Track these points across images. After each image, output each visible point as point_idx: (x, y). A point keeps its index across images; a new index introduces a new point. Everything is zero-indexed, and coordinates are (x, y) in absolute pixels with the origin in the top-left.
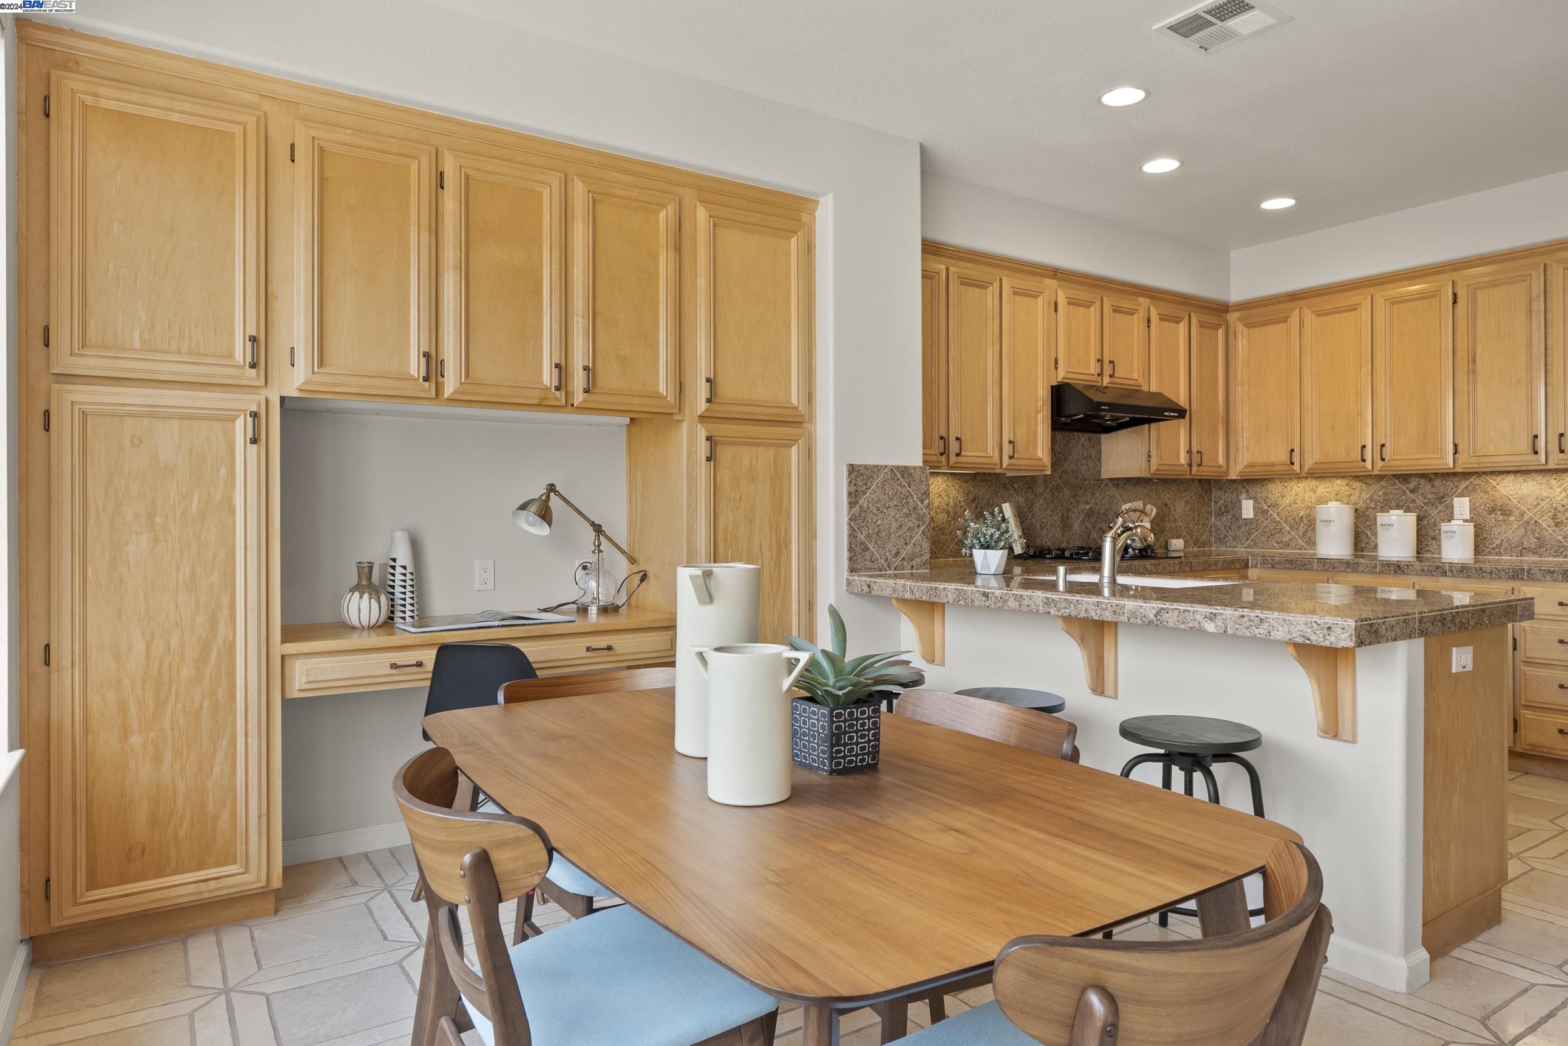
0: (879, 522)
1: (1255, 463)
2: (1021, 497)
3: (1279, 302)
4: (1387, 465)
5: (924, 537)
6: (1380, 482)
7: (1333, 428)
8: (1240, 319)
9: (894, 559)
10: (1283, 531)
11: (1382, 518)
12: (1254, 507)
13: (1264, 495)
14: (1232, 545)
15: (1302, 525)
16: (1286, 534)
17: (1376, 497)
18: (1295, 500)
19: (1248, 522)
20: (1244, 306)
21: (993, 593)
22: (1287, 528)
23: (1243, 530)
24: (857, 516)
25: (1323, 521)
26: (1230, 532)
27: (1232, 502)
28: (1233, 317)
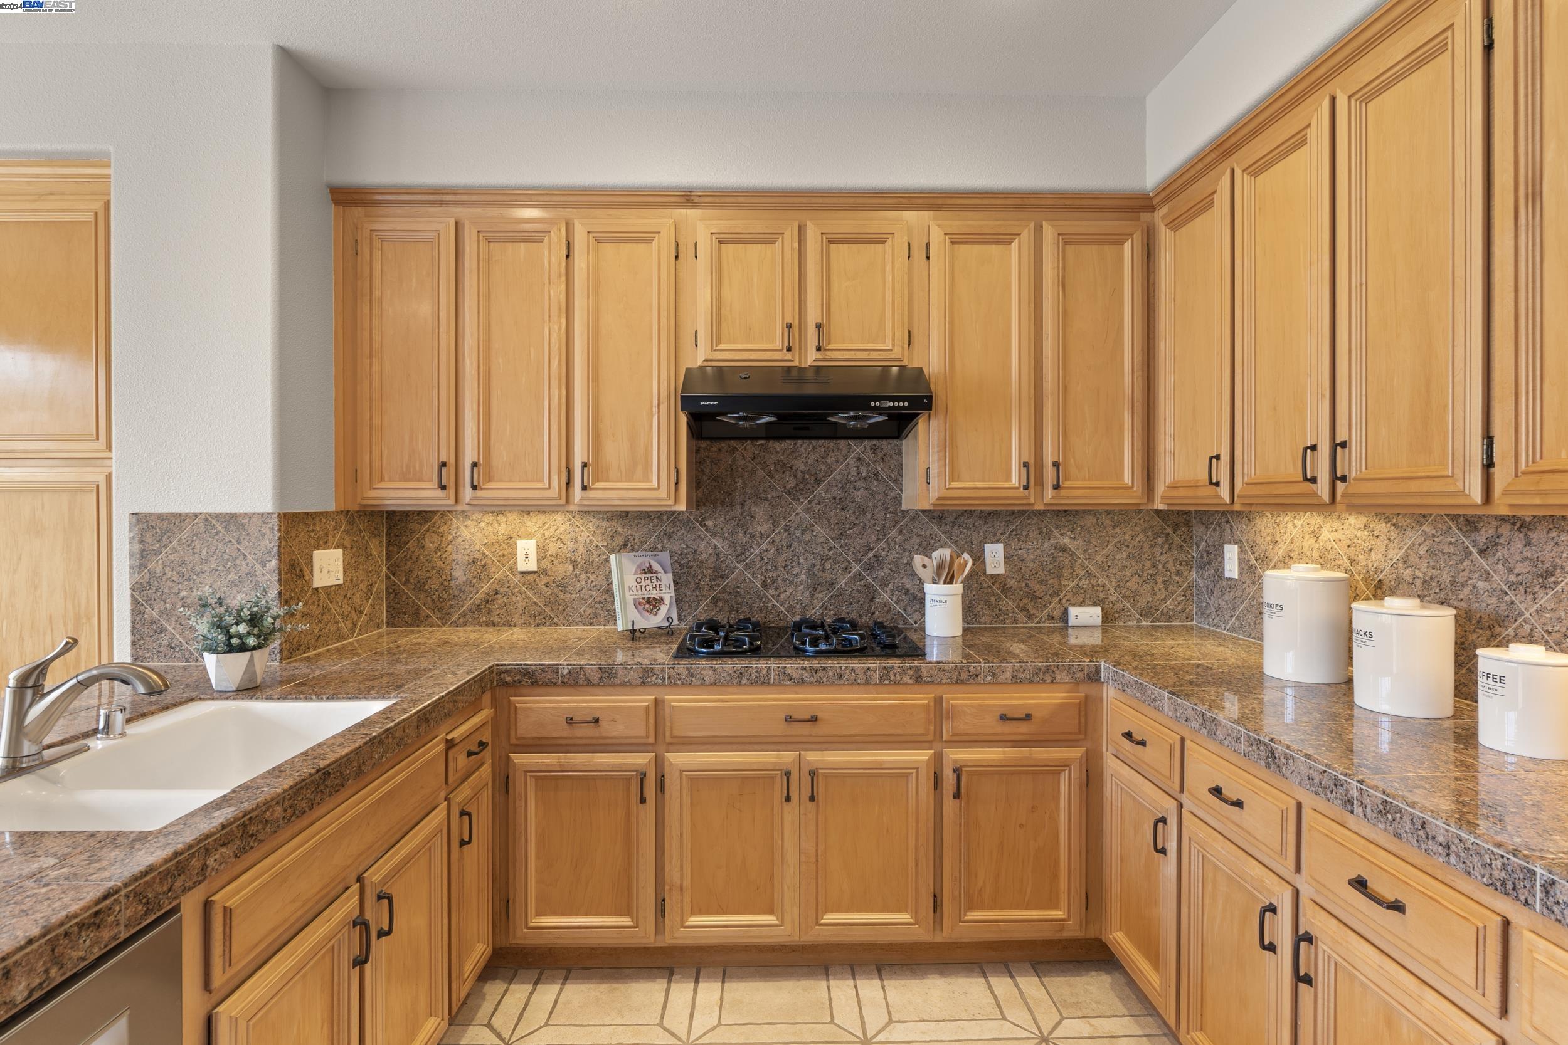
2: (720, 540)
3: (1208, 168)
4: (1350, 491)
6: (1422, 525)
8: (1165, 219)
12: (1239, 558)
13: (1251, 536)
14: (1215, 622)
19: (1233, 584)
23: (1226, 597)
24: (145, 584)
26: (1212, 598)
27: (1215, 546)
28: (1156, 216)
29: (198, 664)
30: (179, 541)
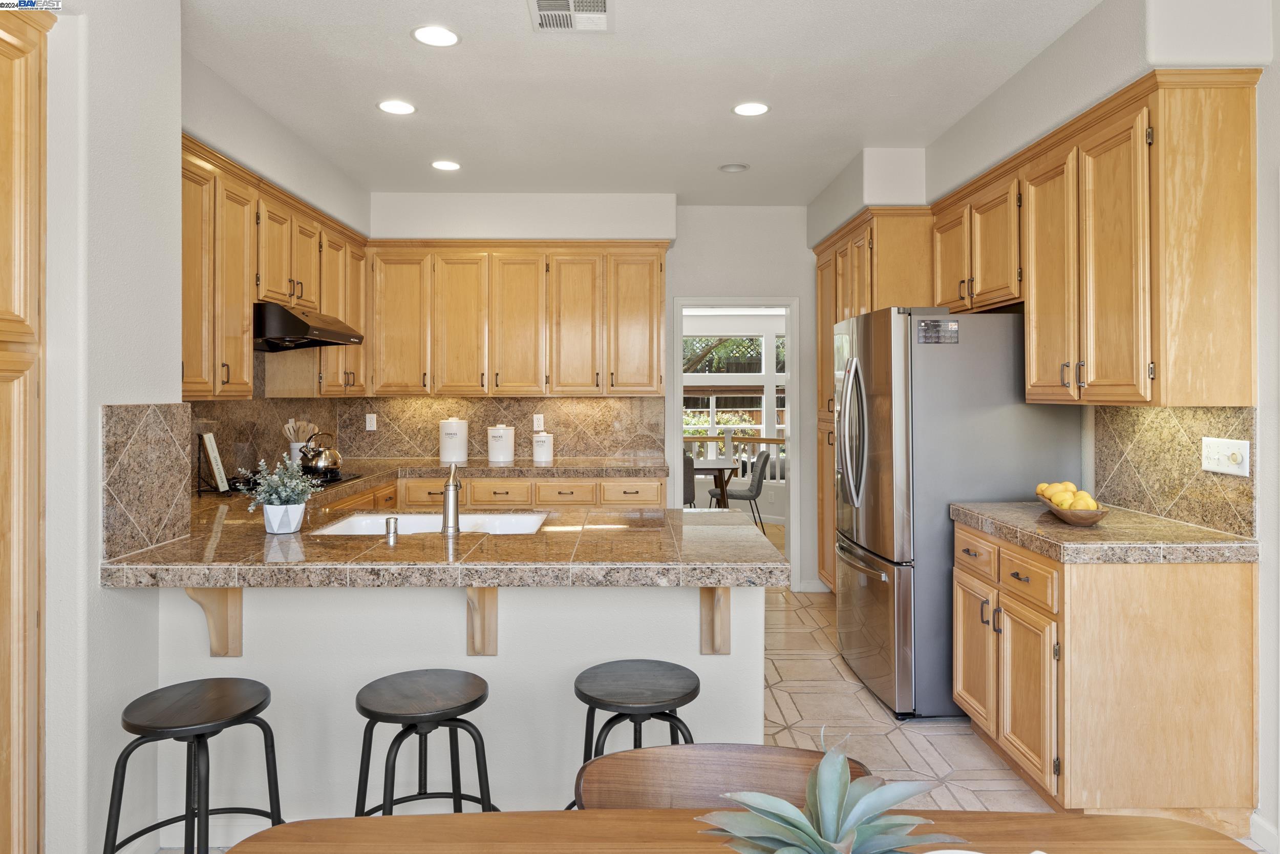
0: (141, 483)
1: (390, 384)
3: (413, 246)
4: (499, 389)
5: (185, 493)
7: (458, 358)
8: (378, 254)
9: (156, 529)
10: (403, 441)
11: (492, 431)
12: (377, 420)
14: (356, 454)
15: (420, 436)
16: (406, 443)
17: (478, 413)
18: (414, 414)
19: (371, 433)
20: (382, 244)
21: (387, 570)
22: (407, 439)
23: (366, 441)
24: (117, 477)
25: (448, 434)
26: (354, 442)
27: (356, 416)
28: (370, 251)
29: (149, 548)
30: (139, 432)
